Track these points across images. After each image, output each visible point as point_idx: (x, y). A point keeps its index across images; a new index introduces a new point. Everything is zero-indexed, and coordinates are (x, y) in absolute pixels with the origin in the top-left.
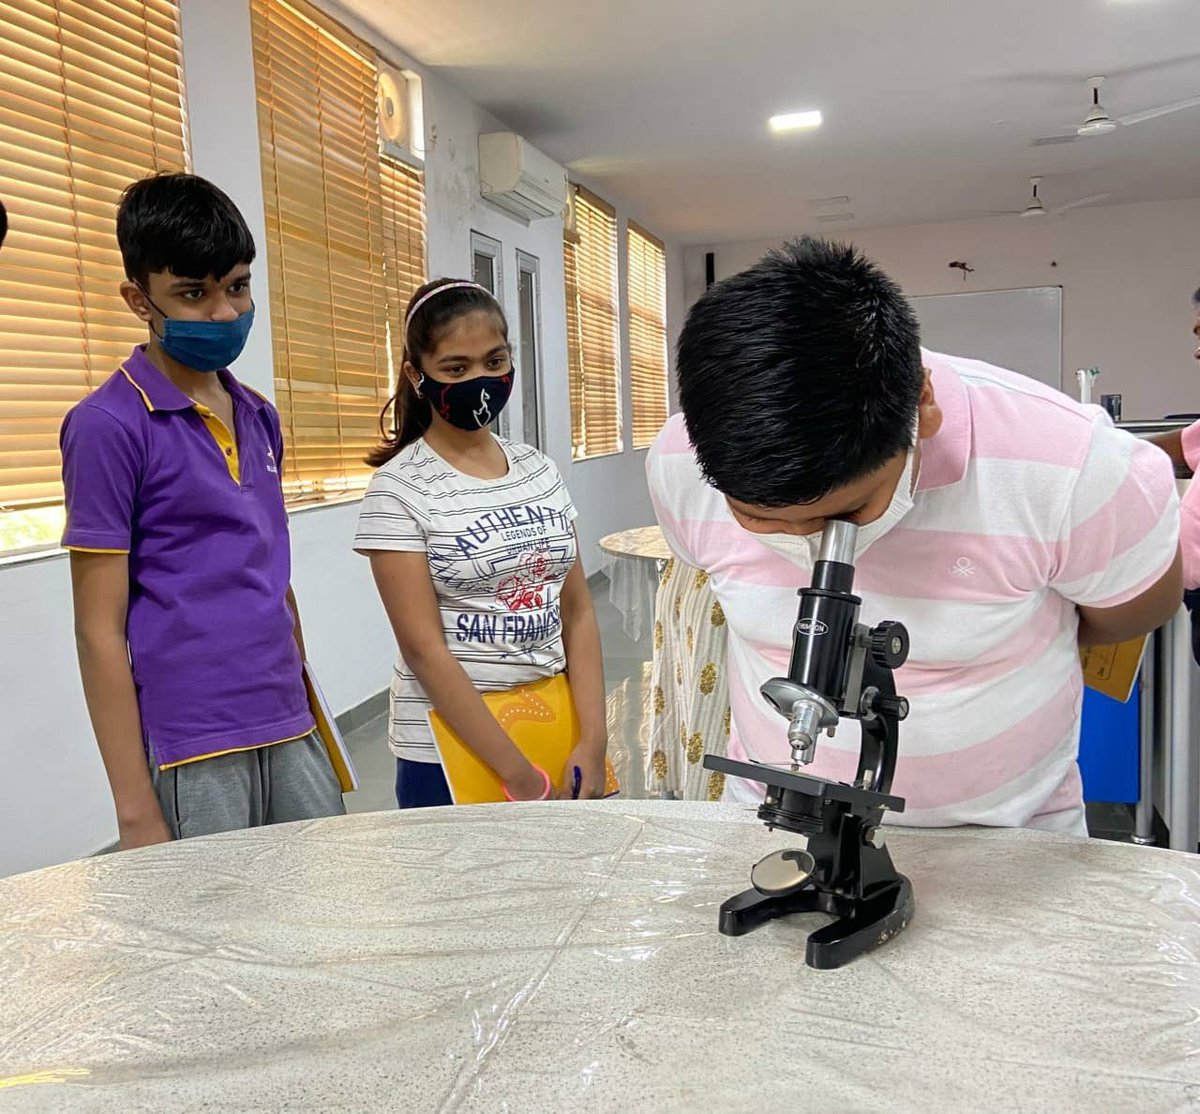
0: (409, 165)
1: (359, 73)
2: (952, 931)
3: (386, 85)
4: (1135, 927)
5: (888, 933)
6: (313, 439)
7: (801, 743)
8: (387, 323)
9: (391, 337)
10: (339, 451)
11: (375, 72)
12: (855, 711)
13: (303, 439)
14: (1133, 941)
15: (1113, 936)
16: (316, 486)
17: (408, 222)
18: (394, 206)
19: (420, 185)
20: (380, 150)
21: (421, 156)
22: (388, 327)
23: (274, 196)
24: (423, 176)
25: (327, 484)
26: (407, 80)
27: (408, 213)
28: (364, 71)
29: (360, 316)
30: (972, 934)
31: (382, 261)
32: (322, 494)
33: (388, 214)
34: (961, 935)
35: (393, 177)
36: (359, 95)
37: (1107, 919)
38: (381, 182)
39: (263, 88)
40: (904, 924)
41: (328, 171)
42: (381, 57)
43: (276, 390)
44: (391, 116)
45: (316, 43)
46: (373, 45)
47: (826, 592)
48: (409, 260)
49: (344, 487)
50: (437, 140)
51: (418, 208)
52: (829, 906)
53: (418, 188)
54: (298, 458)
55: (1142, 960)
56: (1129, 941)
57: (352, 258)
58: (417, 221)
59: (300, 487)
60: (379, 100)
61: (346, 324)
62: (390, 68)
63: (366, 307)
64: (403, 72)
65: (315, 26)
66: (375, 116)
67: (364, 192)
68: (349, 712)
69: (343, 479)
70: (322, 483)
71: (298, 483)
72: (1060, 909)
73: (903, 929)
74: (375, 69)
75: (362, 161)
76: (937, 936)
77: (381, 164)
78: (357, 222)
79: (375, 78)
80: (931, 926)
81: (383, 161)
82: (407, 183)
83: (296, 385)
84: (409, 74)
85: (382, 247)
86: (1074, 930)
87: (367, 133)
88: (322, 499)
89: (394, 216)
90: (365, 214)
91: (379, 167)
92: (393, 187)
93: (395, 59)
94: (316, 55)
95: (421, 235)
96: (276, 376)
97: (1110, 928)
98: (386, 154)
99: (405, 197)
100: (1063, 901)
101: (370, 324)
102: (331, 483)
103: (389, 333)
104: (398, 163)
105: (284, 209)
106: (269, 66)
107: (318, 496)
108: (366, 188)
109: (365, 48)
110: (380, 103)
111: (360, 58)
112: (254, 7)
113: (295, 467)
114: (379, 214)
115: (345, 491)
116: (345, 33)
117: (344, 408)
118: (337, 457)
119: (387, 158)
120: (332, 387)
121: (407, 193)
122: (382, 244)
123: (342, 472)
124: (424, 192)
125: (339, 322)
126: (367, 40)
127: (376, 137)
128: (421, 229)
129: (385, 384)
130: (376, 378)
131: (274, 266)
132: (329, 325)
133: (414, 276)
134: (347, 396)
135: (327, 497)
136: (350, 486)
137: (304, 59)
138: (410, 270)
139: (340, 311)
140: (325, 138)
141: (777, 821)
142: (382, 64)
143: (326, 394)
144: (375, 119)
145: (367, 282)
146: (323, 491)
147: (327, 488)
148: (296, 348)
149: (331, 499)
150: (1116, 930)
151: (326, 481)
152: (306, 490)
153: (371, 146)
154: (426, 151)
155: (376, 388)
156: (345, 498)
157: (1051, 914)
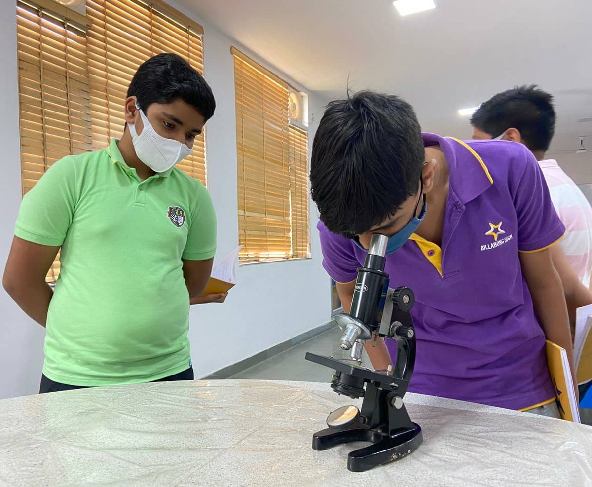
0: (302, 129)
1: (281, 93)
2: (435, 457)
3: (293, 97)
4: (540, 463)
5: (397, 455)
6: (254, 236)
7: (346, 347)
8: (290, 191)
9: (291, 196)
10: (266, 241)
11: (288, 93)
12: (387, 334)
13: (250, 235)
14: (536, 471)
15: (526, 467)
16: (255, 255)
17: (301, 151)
18: (294, 145)
19: (306, 137)
20: (289, 122)
21: (307, 125)
22: (290, 192)
23: (242, 139)
24: (308, 133)
25: (261, 254)
26: (302, 96)
27: (300, 147)
28: (283, 92)
29: (278, 187)
30: (446, 460)
31: (289, 166)
32: (259, 259)
33: (291, 148)
34: (440, 460)
35: (294, 133)
36: (281, 101)
37: (526, 457)
38: (289, 135)
39: (238, 96)
40: (409, 451)
41: (266, 130)
42: (290, 86)
43: (238, 215)
44: (294, 110)
45: (262, 80)
46: (287, 81)
47: (370, 270)
48: (301, 166)
49: (267, 256)
50: (314, 119)
51: (305, 146)
52: (373, 438)
53: (306, 138)
54: (247, 243)
55: (538, 481)
56: (534, 470)
57: (275, 165)
58: (304, 151)
59: (247, 255)
60: (290, 103)
61: (270, 190)
62: (295, 91)
63: (280, 184)
64: (301, 93)
65: (262, 74)
66: (288, 109)
67: (281, 139)
68: (266, 350)
69: (267, 253)
70: (258, 254)
71: (247, 253)
72: (504, 450)
73: (409, 454)
74: (288, 91)
75: (281, 127)
76: (426, 459)
77: (289, 128)
78: (278, 150)
79: (288, 95)
80: (425, 454)
81: (290, 127)
82: (300, 136)
83: (247, 214)
84: (303, 94)
85: (288, 160)
86: (505, 462)
87: (283, 116)
88: (258, 260)
89: (294, 148)
90: (281, 147)
91: (288, 129)
92: (294, 137)
93: (297, 88)
94: (262, 85)
95: (306, 156)
96: (239, 209)
97: (526, 462)
98: (292, 124)
99: (300, 141)
100: (506, 445)
101: (282, 191)
102: (263, 254)
103: (290, 195)
104: (297, 128)
105: (246, 144)
106: (242, 89)
107: (256, 259)
108: (282, 137)
109: (283, 83)
110: (290, 105)
111: (281, 87)
112: (236, 66)
113: (246, 246)
114: (287, 148)
115: (268, 258)
116: (275, 77)
117: (269, 224)
118: (265, 243)
119: (292, 126)
120: (264, 215)
121: (300, 140)
122: (289, 160)
123: (267, 250)
124: (308, 139)
125: (268, 189)
126: (285, 80)
127: (287, 118)
128: (306, 154)
129: (288, 215)
130: (283, 213)
131: (240, 166)
132: (264, 191)
133: (303, 173)
134: (270, 219)
135: (260, 260)
136: (270, 256)
137: (258, 87)
138: (301, 170)
139: (268, 185)
140: (265, 117)
141: (339, 389)
142: (291, 89)
143: (261, 218)
144: (287, 110)
145: (281, 174)
146: (258, 257)
147: (260, 256)
148: (248, 199)
149: (262, 260)
150: (529, 463)
151: (260, 253)
152: (250, 256)
153: (285, 121)
154: (309, 124)
155: (284, 216)
156: (268, 260)
157: (496, 452)
